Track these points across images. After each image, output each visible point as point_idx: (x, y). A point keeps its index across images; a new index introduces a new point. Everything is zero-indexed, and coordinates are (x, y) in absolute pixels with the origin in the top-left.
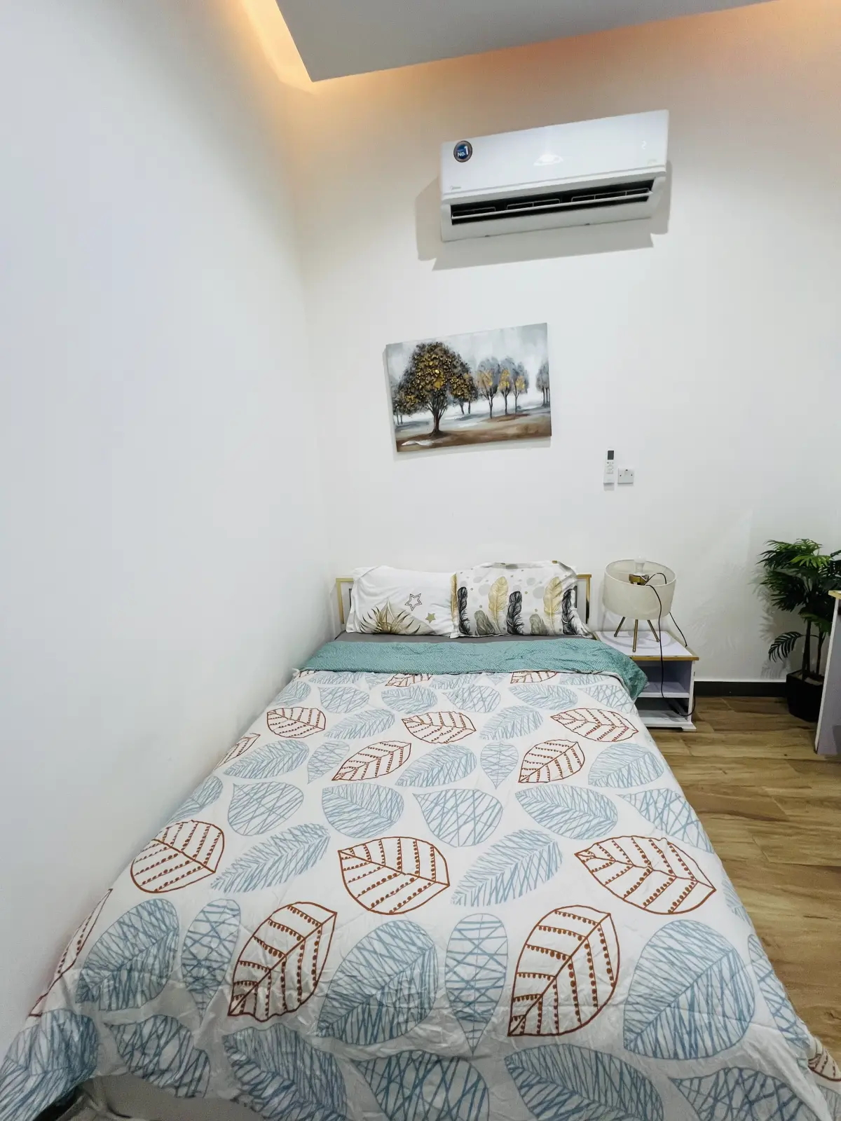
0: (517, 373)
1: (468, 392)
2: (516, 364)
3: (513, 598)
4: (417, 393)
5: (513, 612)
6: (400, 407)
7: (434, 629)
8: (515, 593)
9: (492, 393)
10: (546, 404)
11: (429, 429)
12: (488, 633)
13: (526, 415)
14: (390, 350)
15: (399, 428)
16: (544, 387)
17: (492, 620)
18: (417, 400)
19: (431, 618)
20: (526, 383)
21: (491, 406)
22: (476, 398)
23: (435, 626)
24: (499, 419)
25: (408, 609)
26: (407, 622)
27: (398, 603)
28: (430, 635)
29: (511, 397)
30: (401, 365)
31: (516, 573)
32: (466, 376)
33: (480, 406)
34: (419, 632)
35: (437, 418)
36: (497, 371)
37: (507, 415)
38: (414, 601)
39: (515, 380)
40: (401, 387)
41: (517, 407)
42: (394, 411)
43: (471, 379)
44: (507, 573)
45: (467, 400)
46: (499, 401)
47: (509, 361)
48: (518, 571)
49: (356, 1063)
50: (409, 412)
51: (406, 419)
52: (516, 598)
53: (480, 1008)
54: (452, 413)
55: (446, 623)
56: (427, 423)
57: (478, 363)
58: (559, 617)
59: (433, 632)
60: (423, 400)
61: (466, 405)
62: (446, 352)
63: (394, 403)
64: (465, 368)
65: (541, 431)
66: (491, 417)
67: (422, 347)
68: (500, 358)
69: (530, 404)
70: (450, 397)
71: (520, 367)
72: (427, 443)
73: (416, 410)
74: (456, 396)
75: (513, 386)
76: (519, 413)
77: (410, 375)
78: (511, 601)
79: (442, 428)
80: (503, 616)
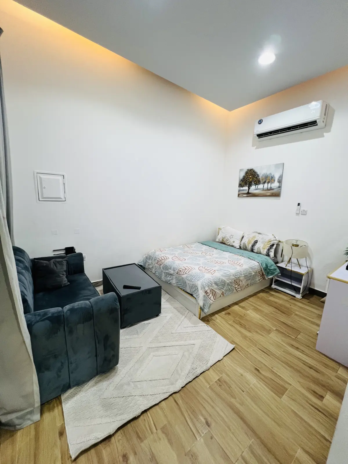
0: (272, 177)
1: (258, 182)
2: (272, 175)
3: (255, 242)
4: (245, 182)
5: (253, 246)
6: (240, 185)
7: (234, 245)
8: (256, 241)
9: (264, 183)
10: (280, 187)
11: (247, 192)
12: (245, 249)
13: (273, 190)
14: (241, 170)
15: (239, 191)
16: (280, 182)
17: (247, 246)
18: (245, 184)
19: (234, 242)
20: (274, 181)
21: (264, 186)
22: (260, 184)
23: (234, 244)
24: (266, 190)
25: (229, 238)
26: (228, 241)
27: (228, 236)
28: (232, 246)
29: (269, 184)
30: (243, 174)
31: (260, 235)
32: (258, 178)
33: (261, 186)
34: (230, 245)
35: (249, 189)
36: (266, 177)
37: (268, 189)
38: (231, 237)
39: (271, 179)
40: (241, 180)
41: (271, 187)
42: (239, 187)
43: (259, 179)
44: (258, 235)
45: (257, 184)
46: (266, 185)
47: (271, 174)
48: (261, 235)
49: (164, 273)
50: (242, 187)
51: (241, 188)
52: (256, 242)
53: (175, 270)
54: (253, 187)
55: (237, 245)
56: (246, 190)
57: (262, 174)
58: (266, 250)
59: (233, 246)
60: (246, 184)
61: (257, 186)
62: (254, 171)
63: (239, 184)
64: (258, 176)
65: (277, 195)
66: (263, 190)
67: (248, 170)
68: (268, 173)
69: (275, 186)
70: (253, 183)
71: (273, 175)
72: (245, 195)
73: (244, 186)
74: (255, 183)
75: (270, 181)
76: (271, 189)
77: (244, 177)
78: (254, 242)
79: (250, 192)
80: (250, 246)
